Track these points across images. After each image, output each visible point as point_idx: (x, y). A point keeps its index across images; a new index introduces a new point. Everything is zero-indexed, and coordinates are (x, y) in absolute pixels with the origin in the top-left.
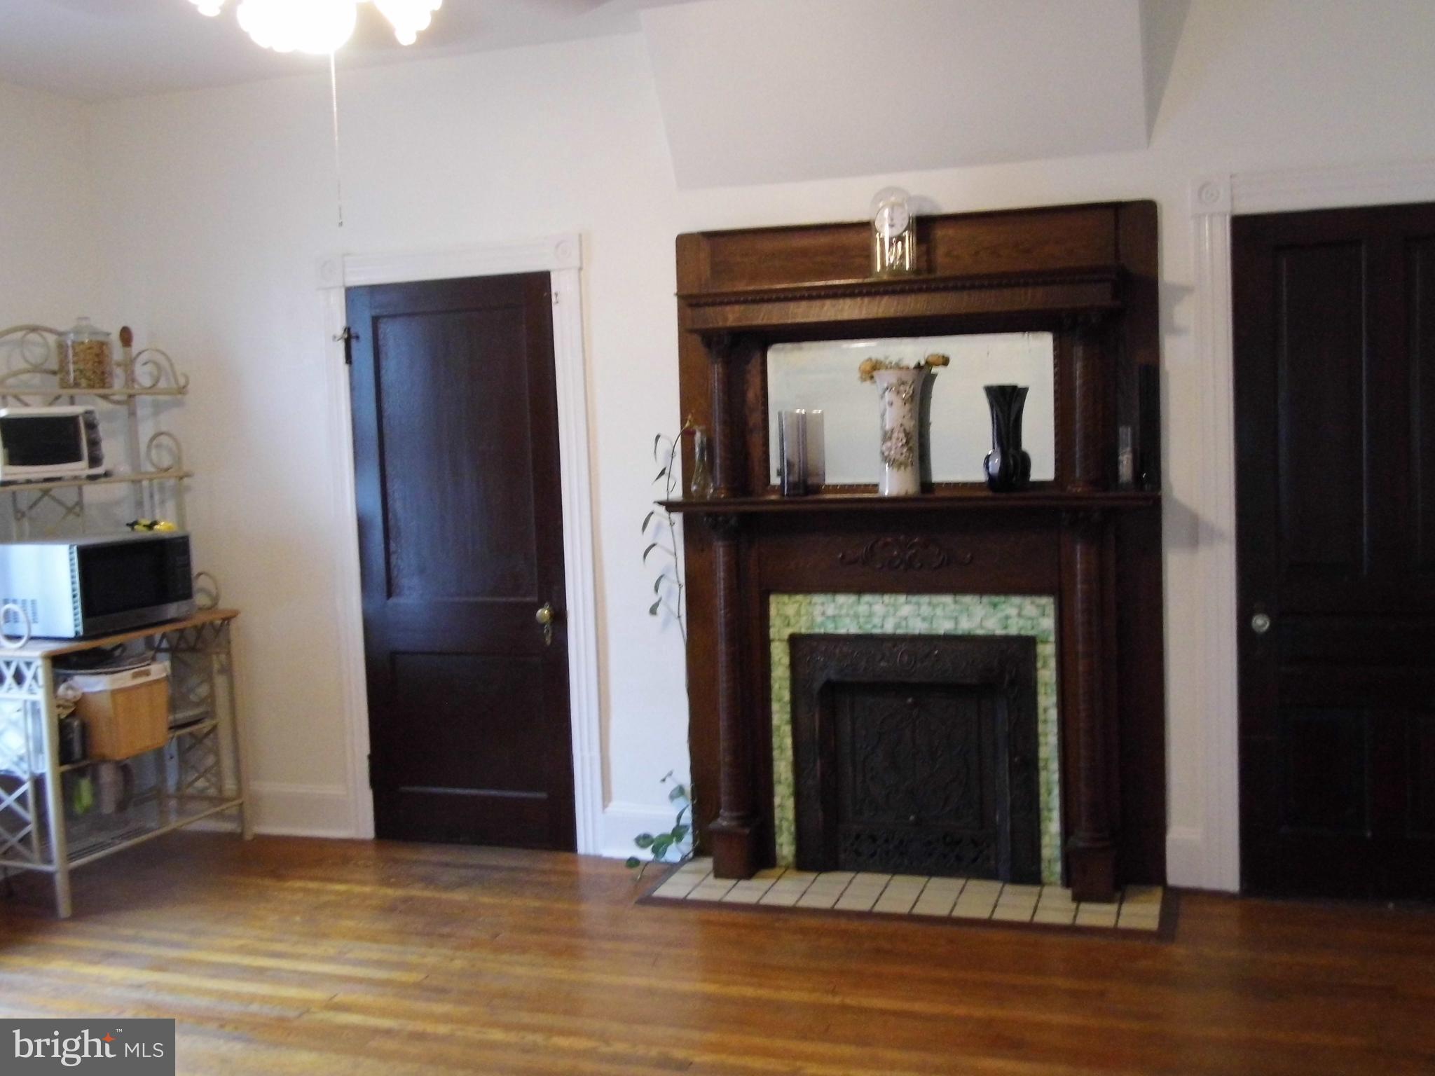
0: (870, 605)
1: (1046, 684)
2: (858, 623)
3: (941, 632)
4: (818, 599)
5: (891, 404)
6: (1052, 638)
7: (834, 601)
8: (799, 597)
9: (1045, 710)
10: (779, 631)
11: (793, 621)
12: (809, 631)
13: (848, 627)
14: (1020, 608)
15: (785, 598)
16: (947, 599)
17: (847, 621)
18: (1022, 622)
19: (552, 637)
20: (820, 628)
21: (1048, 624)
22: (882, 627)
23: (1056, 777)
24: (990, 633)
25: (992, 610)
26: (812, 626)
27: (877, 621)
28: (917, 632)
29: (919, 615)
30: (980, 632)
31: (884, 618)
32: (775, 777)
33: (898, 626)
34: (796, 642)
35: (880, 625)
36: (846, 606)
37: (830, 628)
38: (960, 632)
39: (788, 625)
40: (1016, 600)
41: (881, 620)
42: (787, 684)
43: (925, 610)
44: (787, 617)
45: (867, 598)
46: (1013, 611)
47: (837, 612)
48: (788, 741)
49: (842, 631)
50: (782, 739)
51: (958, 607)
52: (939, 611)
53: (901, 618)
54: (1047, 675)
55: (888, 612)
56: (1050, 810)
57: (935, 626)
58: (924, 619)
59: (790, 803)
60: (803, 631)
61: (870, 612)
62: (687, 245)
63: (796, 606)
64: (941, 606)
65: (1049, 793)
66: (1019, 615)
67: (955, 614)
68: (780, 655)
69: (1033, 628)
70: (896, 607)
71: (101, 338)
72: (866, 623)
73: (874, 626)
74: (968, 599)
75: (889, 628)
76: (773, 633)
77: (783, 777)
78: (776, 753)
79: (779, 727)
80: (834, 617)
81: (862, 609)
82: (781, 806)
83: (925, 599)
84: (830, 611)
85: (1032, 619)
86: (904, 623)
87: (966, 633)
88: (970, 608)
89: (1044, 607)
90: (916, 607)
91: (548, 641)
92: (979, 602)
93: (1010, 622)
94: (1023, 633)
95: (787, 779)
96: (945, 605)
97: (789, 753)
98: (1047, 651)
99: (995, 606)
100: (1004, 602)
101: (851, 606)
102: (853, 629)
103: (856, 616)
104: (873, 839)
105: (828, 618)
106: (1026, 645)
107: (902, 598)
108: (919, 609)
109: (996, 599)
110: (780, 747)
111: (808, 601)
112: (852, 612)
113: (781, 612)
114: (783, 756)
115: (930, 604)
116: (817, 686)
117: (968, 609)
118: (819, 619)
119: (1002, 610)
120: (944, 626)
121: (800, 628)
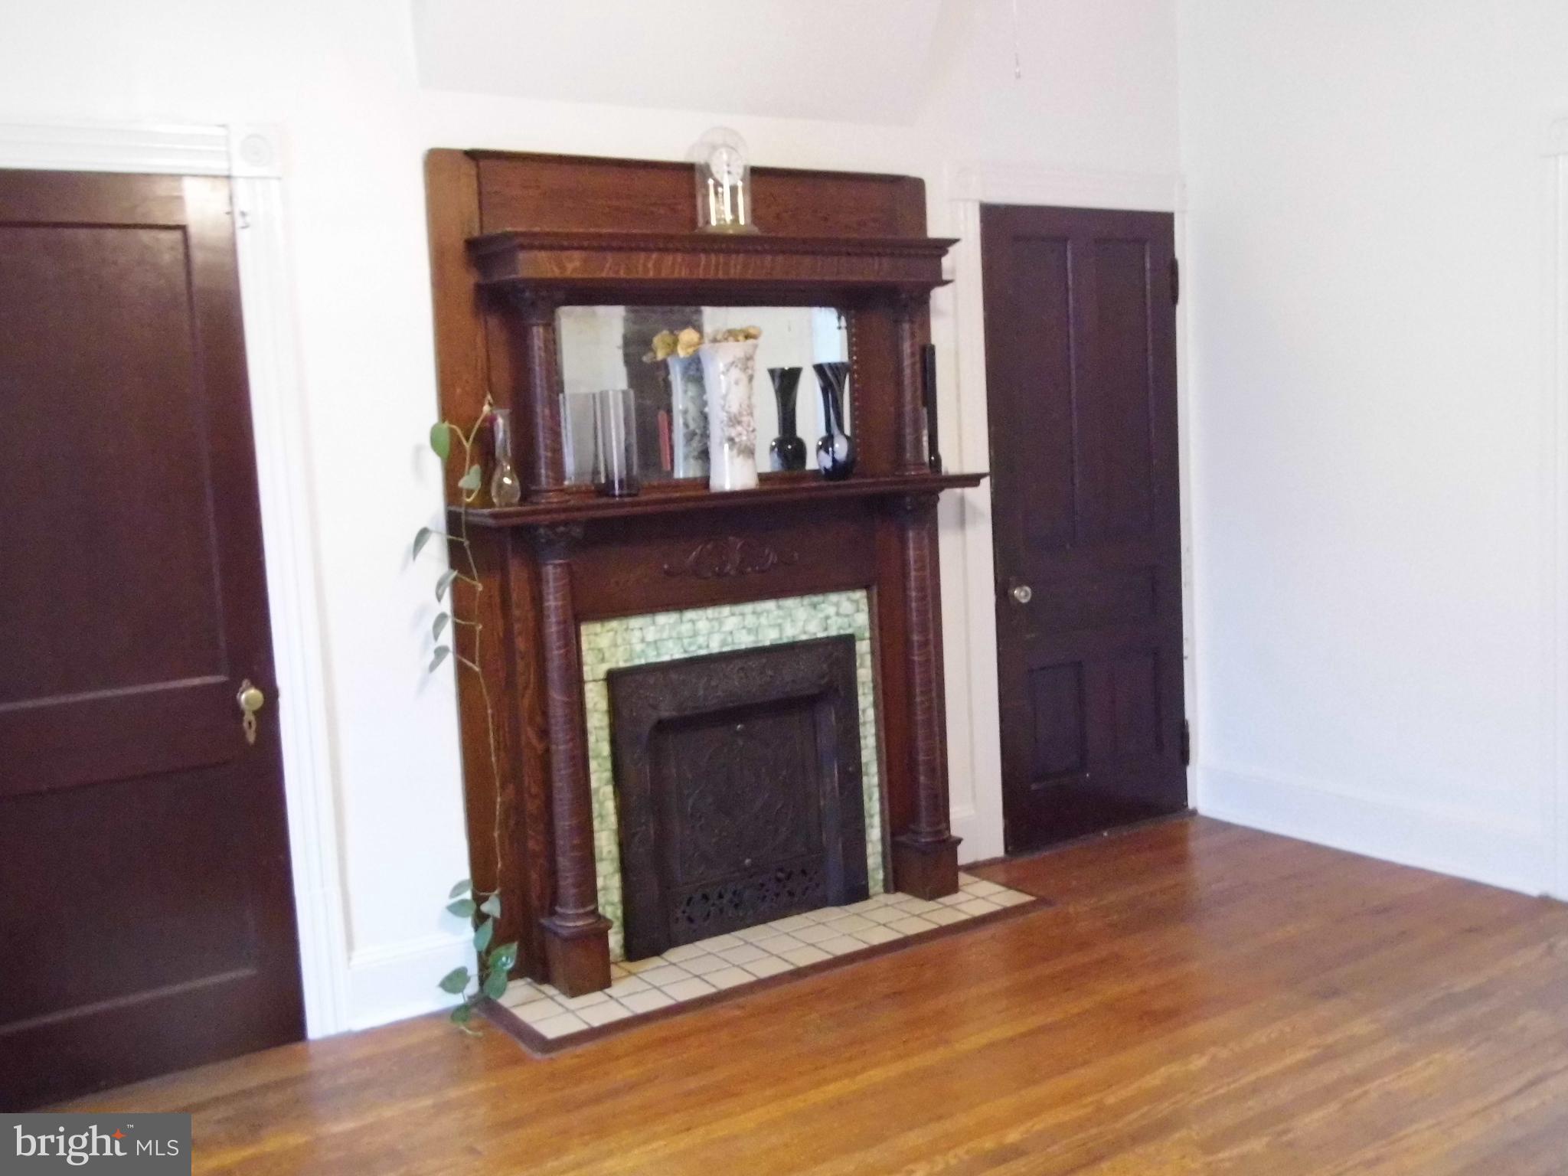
0: (693, 622)
1: (863, 683)
2: (682, 646)
3: (767, 643)
4: (636, 622)
6: (867, 634)
7: (654, 623)
8: (614, 624)
9: (864, 711)
10: (594, 670)
11: (607, 655)
12: (628, 664)
13: (672, 652)
14: (837, 605)
15: (597, 627)
16: (770, 605)
17: (670, 644)
18: (840, 621)
19: (257, 731)
20: (639, 657)
21: (862, 619)
22: (708, 646)
23: (875, 780)
24: (813, 637)
25: (813, 612)
26: (631, 658)
27: (701, 640)
28: (743, 647)
29: (744, 628)
30: (804, 637)
31: (710, 633)
32: (597, 851)
33: (724, 643)
34: (614, 679)
35: (705, 644)
36: (667, 627)
37: (652, 657)
38: (785, 640)
39: (603, 660)
40: (834, 597)
41: (706, 638)
42: (605, 734)
43: (750, 620)
44: (600, 650)
45: (690, 615)
46: (831, 611)
47: (657, 637)
48: (610, 806)
49: (666, 658)
50: (601, 804)
51: (781, 613)
52: (763, 620)
53: (724, 632)
54: (865, 673)
55: (713, 627)
56: (872, 816)
57: (760, 637)
58: (750, 631)
59: (615, 881)
60: (622, 665)
61: (694, 631)
63: (611, 634)
64: (765, 614)
65: (870, 799)
66: (838, 614)
67: (780, 621)
68: (596, 698)
69: (850, 626)
70: (720, 621)
72: (690, 644)
73: (700, 647)
74: (790, 603)
75: (715, 648)
76: (587, 671)
77: (605, 850)
78: (596, 824)
79: (598, 789)
80: (655, 642)
81: (686, 628)
82: (605, 888)
83: (748, 608)
84: (651, 635)
85: (847, 616)
86: (729, 639)
87: (791, 640)
88: (793, 612)
89: (857, 602)
90: (741, 617)
91: (251, 737)
92: (800, 605)
93: (829, 622)
94: (842, 632)
95: (610, 852)
96: (768, 612)
97: (612, 820)
98: (863, 647)
99: (814, 606)
100: (823, 602)
101: (673, 627)
102: (678, 655)
103: (680, 638)
104: (705, 897)
105: (648, 644)
106: (845, 643)
107: (726, 610)
108: (744, 620)
109: (816, 599)
110: (601, 816)
111: (625, 627)
112: (674, 634)
113: (592, 646)
114: (604, 826)
115: (754, 613)
116: (646, 728)
117: (791, 615)
118: (638, 647)
119: (822, 611)
120: (769, 637)
121: (617, 662)
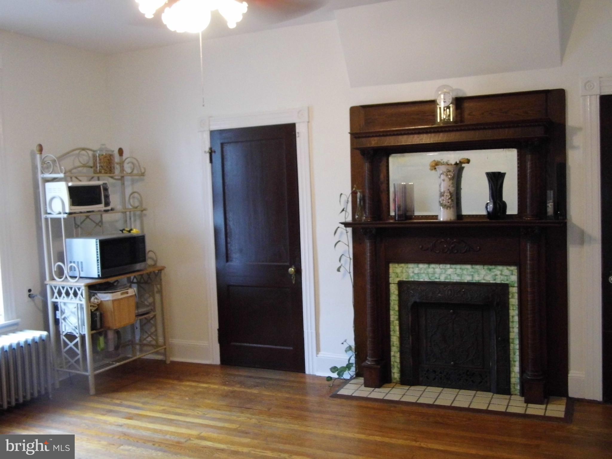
0: (433, 268)
1: (513, 305)
2: (429, 277)
3: (466, 281)
4: (411, 266)
5: (444, 180)
6: (516, 285)
7: (418, 267)
8: (403, 265)
9: (513, 317)
10: (394, 280)
11: (399, 275)
12: (407, 280)
13: (424, 278)
14: (501, 271)
15: (396, 265)
16: (469, 267)
17: (424, 275)
18: (502, 277)
19: (295, 280)
20: (411, 278)
21: (514, 278)
22: (439, 279)
23: (517, 347)
24: (488, 282)
25: (489, 272)
26: (408, 278)
27: (437, 276)
28: (455, 281)
29: (456, 274)
30: (484, 281)
31: (440, 274)
32: (392, 343)
33: (446, 278)
34: (401, 284)
35: (438, 277)
36: (423, 269)
37: (416, 279)
38: (474, 281)
39: (398, 277)
40: (500, 268)
41: (439, 275)
42: (397, 302)
43: (459, 271)
44: (397, 273)
45: (433, 266)
46: (498, 273)
47: (419, 272)
48: (397, 328)
49: (422, 280)
50: (394, 326)
51: (473, 270)
52: (465, 272)
53: (447, 274)
54: (514, 301)
55: (442, 272)
56: (515, 361)
57: (463, 278)
58: (458, 275)
59: (398, 355)
60: (404, 280)
61: (434, 272)
62: (355, 111)
63: (401, 268)
64: (466, 270)
65: (514, 354)
66: (501, 274)
67: (472, 273)
68: (394, 290)
69: (507, 280)
70: (446, 270)
71: (110, 153)
72: (432, 276)
73: (436, 278)
74: (478, 267)
75: (442, 279)
76: (391, 280)
77: (395, 343)
78: (392, 333)
79: (393, 321)
80: (418, 273)
81: (430, 270)
82: (394, 356)
83: (458, 266)
84: (416, 270)
85: (506, 276)
86: (449, 277)
87: (477, 282)
88: (479, 270)
89: (512, 271)
90: (455, 270)
91: (294, 282)
92: (483, 268)
93: (497, 277)
94: (503, 282)
95: (397, 344)
96: (467, 269)
97: (398, 333)
98: (514, 290)
99: (490, 270)
100: (494, 269)
101: (425, 269)
102: (427, 279)
103: (428, 274)
104: (435, 372)
105: (415, 274)
106: (504, 287)
107: (448, 266)
108: (456, 271)
109: (490, 267)
110: (394, 330)
111: (406, 266)
112: (426, 272)
113: (394, 271)
114: (395, 334)
115: (461, 269)
116: (410, 304)
117: (477, 272)
118: (411, 274)
119: (493, 272)
120: (467, 279)
121: (403, 278)
